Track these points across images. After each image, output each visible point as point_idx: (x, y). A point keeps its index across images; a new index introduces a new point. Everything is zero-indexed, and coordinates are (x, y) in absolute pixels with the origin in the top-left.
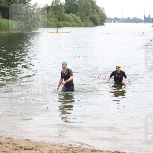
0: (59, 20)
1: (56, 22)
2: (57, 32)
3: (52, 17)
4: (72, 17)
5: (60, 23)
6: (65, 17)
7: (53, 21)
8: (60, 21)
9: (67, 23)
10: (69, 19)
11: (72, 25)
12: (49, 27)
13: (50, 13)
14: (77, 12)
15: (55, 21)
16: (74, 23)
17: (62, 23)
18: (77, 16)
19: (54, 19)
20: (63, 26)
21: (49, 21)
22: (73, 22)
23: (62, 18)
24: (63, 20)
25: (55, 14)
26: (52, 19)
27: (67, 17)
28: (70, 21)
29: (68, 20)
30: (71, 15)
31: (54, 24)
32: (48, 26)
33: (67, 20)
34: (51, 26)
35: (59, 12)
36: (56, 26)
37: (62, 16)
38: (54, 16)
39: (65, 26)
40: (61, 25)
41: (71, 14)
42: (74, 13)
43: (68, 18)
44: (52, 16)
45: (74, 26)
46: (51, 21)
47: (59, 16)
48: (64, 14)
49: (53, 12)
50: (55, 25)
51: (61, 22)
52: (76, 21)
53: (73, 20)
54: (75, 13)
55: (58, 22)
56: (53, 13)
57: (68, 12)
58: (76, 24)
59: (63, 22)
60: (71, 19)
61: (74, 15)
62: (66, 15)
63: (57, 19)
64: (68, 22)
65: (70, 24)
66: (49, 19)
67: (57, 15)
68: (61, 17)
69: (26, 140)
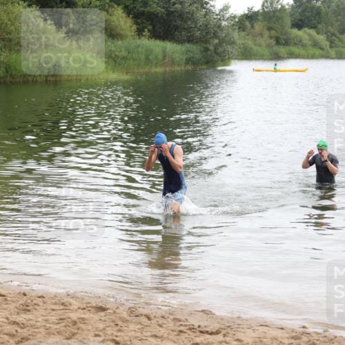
0: (278, 42)
1: (272, 47)
2: (276, 70)
3: (262, 37)
4: (307, 37)
5: (281, 50)
6: (293, 36)
7: (264, 45)
8: (281, 44)
9: (296, 50)
10: (301, 41)
11: (308, 56)
12: (255, 59)
13: (258, 26)
14: (320, 26)
15: (268, 46)
16: (312, 51)
17: (284, 50)
18: (318, 34)
19: (267, 42)
20: (286, 56)
21: (255, 45)
22: (310, 48)
23: (285, 37)
24: (287, 43)
25: (269, 29)
26: (262, 41)
27: (296, 37)
28: (304, 46)
29: (299, 43)
30: (305, 32)
31: (266, 52)
32: (253, 57)
33: (295, 44)
34: (261, 56)
35: (279, 26)
36: (270, 57)
37: (286, 34)
38: (267, 33)
39: (292, 56)
40: (282, 55)
41: (306, 29)
42: (312, 28)
43: (299, 39)
44: (261, 35)
45: (313, 57)
46: (259, 45)
47: (277, 35)
48: (290, 30)
49: (264, 26)
50: (268, 54)
51: (282, 47)
52: (316, 44)
53: (310, 43)
54: (314, 27)
55: (276, 48)
56: (265, 28)
57: (298, 25)
58: (318, 52)
59: (287, 48)
60: (305, 42)
61: (312, 32)
62: (295, 31)
63: (273, 42)
64: (298, 48)
65: (303, 52)
66: (255, 41)
67: (273, 33)
68: (281, 37)
69: (203, 311)
